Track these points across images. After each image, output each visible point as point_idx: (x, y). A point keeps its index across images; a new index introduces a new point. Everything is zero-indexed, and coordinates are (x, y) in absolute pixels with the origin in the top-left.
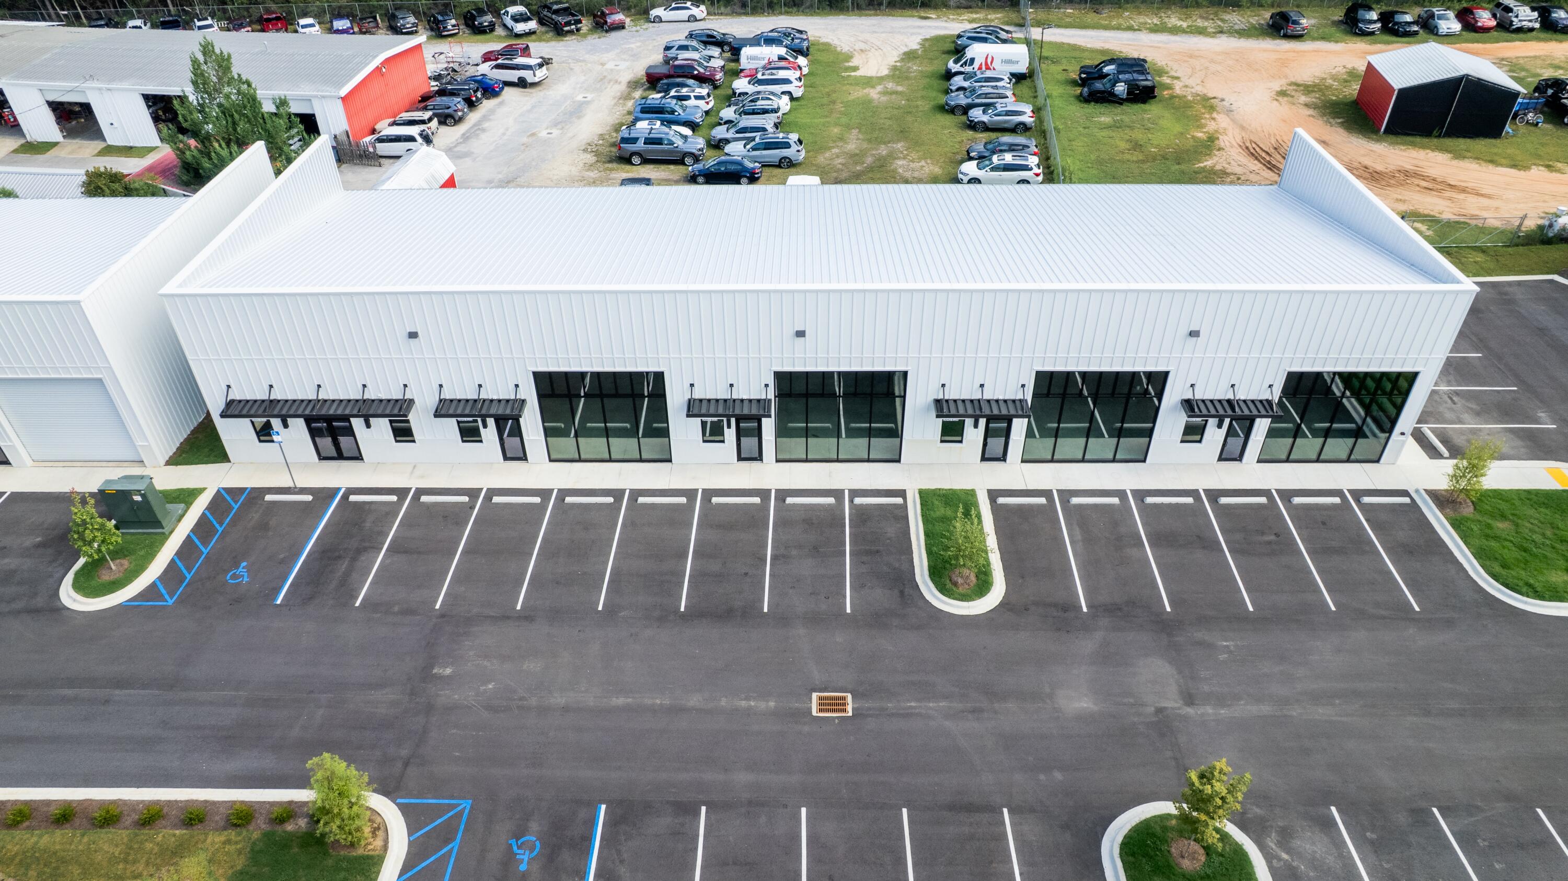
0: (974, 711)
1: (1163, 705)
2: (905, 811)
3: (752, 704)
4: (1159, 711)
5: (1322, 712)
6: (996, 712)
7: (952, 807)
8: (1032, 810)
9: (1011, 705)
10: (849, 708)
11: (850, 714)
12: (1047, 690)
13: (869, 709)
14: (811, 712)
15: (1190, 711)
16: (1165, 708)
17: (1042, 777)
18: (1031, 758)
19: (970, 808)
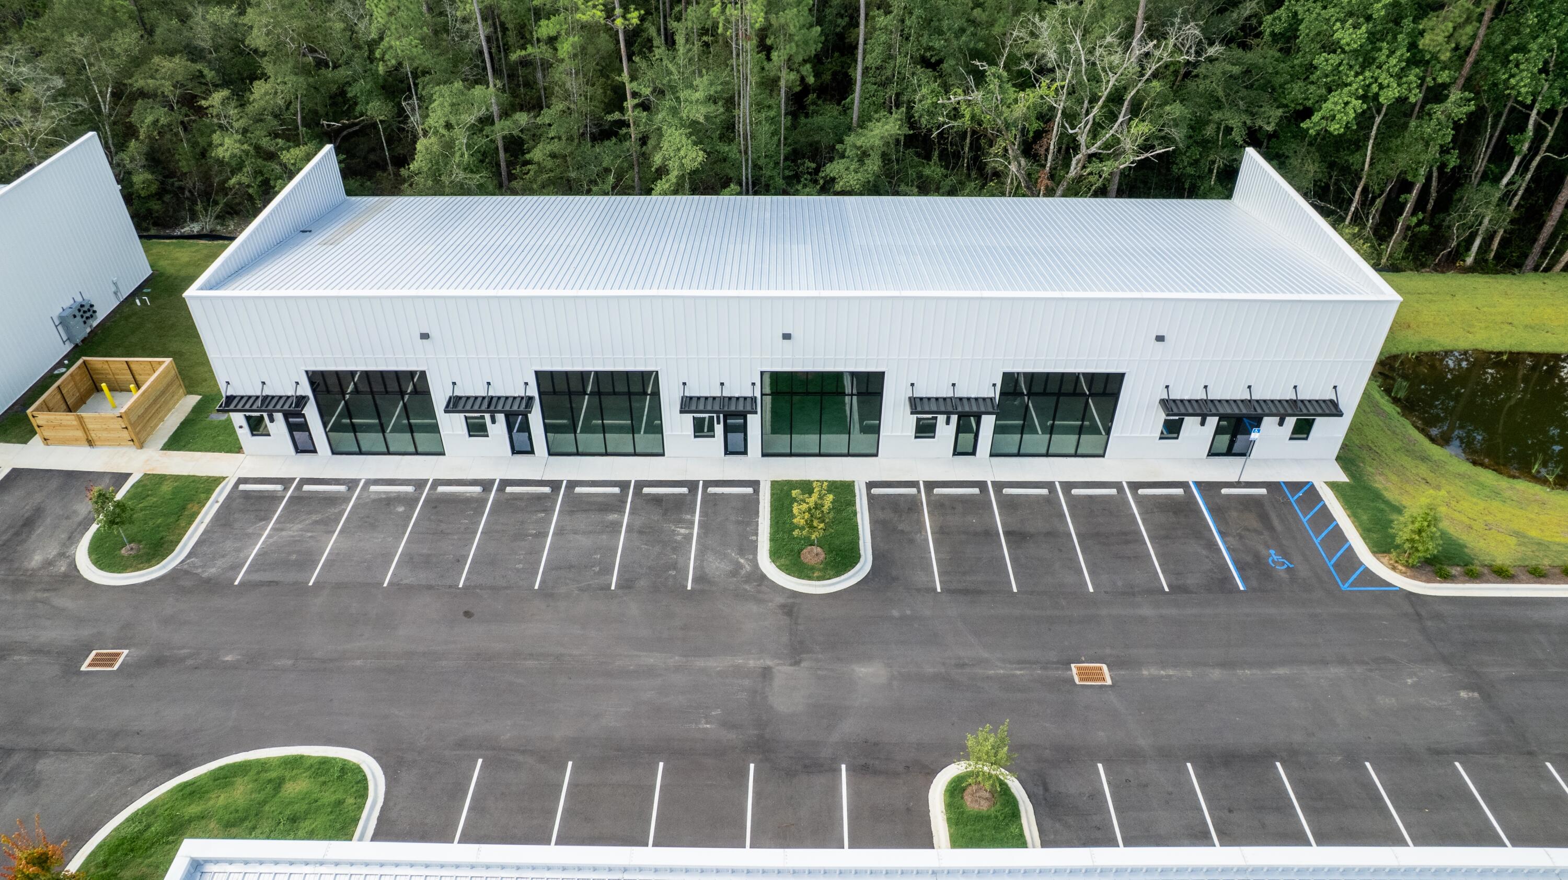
0: (963, 665)
1: (792, 668)
2: (1015, 590)
3: (1162, 672)
4: (797, 663)
5: (651, 659)
6: (944, 664)
7: (979, 592)
8: (918, 590)
9: (929, 670)
10: (1074, 671)
11: (1073, 666)
12: (895, 683)
13: (1057, 669)
14: (1108, 666)
15: (769, 663)
16: (791, 665)
17: (908, 612)
18: (916, 626)
19: (965, 592)
